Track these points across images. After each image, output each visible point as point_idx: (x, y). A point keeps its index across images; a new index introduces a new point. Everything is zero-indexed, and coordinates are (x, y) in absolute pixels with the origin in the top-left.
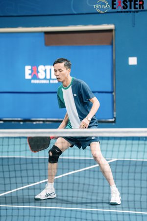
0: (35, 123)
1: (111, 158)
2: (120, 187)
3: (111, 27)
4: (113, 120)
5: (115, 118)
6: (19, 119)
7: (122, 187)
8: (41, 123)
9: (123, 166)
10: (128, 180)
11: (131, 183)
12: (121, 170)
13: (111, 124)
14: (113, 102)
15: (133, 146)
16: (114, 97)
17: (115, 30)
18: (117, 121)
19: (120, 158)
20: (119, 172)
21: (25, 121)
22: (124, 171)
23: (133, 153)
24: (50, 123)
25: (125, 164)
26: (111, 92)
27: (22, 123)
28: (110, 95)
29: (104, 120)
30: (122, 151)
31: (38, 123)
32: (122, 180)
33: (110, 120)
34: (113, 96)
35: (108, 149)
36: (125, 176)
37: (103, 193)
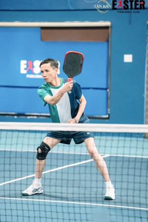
0: (29, 117)
1: (104, 153)
2: (114, 182)
3: (108, 24)
4: (107, 116)
5: (109, 115)
6: (13, 113)
7: (115, 182)
8: (35, 117)
9: (116, 161)
10: (122, 175)
11: (125, 178)
12: (114, 166)
13: (104, 120)
14: (107, 98)
15: (126, 142)
16: (109, 94)
17: (111, 27)
18: (110, 117)
19: (113, 154)
20: (113, 168)
21: (19, 115)
22: (117, 166)
23: (125, 148)
24: (44, 118)
25: (118, 160)
26: (106, 89)
27: (16, 117)
28: (104, 92)
29: (97, 116)
30: (114, 147)
31: (32, 117)
32: (116, 175)
33: (104, 116)
34: (107, 93)
35: (101, 145)
36: (119, 171)
37: (97, 188)
